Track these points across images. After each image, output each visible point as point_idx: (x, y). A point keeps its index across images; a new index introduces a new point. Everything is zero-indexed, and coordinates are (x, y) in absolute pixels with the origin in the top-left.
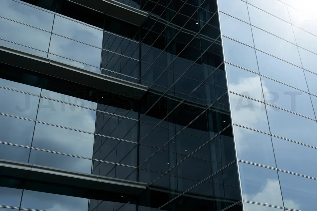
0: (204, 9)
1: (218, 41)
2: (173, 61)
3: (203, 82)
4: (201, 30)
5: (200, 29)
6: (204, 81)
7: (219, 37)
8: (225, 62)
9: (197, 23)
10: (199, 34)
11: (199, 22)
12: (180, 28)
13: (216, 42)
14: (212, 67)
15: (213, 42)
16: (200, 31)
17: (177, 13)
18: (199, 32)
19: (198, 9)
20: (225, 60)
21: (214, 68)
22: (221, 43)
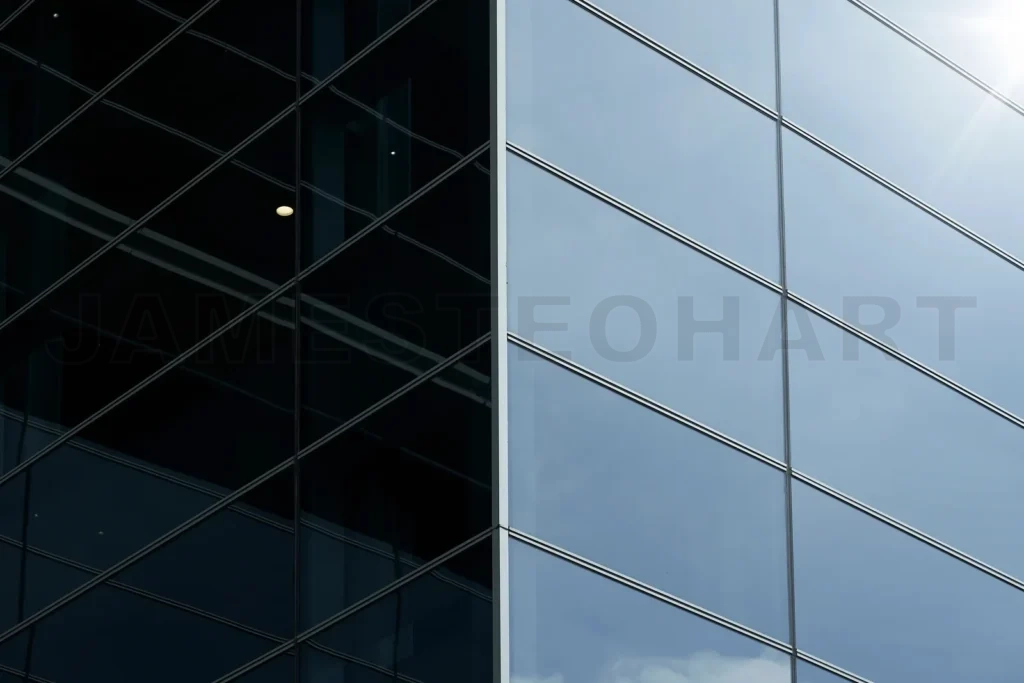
0: (369, 110)
1: (462, 368)
2: (24, 465)
3: (288, 645)
4: (314, 267)
5: (306, 261)
6: (302, 637)
7: (479, 342)
8: (503, 536)
9: (285, 211)
10: (289, 294)
11: (304, 205)
12: (114, 228)
13: (448, 374)
14: (384, 549)
15: (422, 377)
16: (302, 275)
17: (96, 96)
18: (290, 283)
19: (302, 99)
20: (504, 519)
21: (406, 559)
22: (488, 390)
